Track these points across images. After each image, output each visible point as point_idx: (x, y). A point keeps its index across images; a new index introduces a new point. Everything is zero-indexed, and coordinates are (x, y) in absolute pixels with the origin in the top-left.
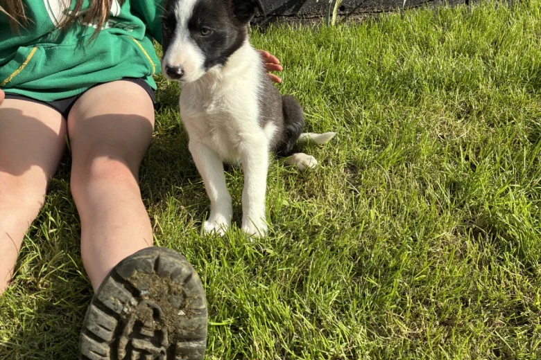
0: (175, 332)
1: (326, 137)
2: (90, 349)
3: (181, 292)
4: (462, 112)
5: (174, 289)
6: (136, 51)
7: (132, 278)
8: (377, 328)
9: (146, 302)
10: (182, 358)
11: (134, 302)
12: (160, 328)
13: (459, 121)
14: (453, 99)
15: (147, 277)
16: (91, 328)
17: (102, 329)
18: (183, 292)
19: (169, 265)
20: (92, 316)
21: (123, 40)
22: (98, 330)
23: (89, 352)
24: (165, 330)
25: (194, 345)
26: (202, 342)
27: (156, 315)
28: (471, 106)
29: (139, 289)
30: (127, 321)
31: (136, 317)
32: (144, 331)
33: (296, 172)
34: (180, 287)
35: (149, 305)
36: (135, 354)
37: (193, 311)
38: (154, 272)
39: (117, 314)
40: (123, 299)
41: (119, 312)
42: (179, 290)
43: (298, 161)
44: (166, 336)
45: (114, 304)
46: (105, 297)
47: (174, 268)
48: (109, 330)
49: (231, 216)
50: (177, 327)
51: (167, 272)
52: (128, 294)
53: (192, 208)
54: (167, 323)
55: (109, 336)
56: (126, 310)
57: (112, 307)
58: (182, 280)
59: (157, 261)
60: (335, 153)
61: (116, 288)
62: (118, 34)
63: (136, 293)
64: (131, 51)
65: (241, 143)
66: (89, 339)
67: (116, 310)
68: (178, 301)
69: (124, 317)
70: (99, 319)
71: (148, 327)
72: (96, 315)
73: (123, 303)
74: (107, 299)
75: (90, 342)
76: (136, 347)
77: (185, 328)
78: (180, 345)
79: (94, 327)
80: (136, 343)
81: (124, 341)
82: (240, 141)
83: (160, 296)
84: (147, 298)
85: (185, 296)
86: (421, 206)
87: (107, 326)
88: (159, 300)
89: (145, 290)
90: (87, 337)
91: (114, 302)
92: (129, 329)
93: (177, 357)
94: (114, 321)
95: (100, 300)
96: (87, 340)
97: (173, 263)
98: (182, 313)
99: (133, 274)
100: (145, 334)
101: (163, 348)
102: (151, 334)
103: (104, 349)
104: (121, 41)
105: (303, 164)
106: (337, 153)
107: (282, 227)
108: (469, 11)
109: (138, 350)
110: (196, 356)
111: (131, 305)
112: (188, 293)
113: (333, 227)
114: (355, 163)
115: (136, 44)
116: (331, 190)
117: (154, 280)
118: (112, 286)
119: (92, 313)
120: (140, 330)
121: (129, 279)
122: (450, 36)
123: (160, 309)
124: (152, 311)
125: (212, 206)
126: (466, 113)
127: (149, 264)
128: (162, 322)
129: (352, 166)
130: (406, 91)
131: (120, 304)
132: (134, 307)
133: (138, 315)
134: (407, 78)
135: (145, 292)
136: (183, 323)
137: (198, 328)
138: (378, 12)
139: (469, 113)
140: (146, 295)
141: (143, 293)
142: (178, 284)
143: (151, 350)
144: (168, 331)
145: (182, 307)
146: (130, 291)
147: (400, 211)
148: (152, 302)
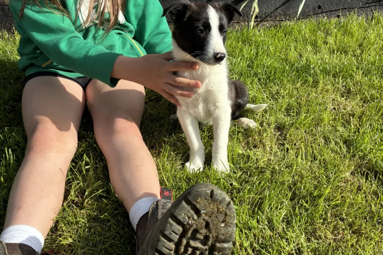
0: (217, 237)
1: (260, 107)
2: (163, 246)
3: (224, 212)
4: (344, 92)
5: (221, 210)
6: (131, 46)
7: (197, 202)
8: (311, 235)
9: (203, 217)
10: (218, 253)
11: (196, 217)
12: (208, 234)
13: (343, 99)
14: (338, 83)
15: (206, 202)
16: (166, 233)
17: (173, 233)
18: (226, 212)
19: (219, 195)
20: (169, 225)
21: (123, 38)
22: (171, 234)
23: (162, 248)
24: (211, 235)
25: (226, 245)
26: (230, 244)
27: (207, 225)
28: (350, 89)
29: (200, 209)
30: (189, 229)
31: (195, 227)
32: (198, 236)
33: (242, 130)
34: (224, 209)
35: (204, 220)
36: (190, 250)
37: (229, 224)
38: (210, 199)
39: (184, 224)
40: (189, 215)
41: (185, 223)
42: (223, 211)
43: (243, 123)
44: (211, 239)
45: (184, 218)
46: (179, 213)
47: (222, 197)
48: (177, 234)
49: (204, 159)
50: (218, 234)
51: (218, 199)
52: (192, 212)
53: (178, 153)
54: (213, 231)
55: (176, 238)
56: (190, 222)
57: (182, 220)
58: (226, 204)
59: (212, 192)
60: (266, 118)
61: (187, 208)
62: (119, 34)
63: (198, 212)
64: (128, 46)
65: (217, 110)
66: (164, 240)
67: (184, 222)
68: (221, 217)
69: (188, 227)
70: (173, 227)
71: (201, 233)
72: (171, 225)
73: (189, 218)
74: (180, 215)
75: (164, 242)
76: (192, 245)
77: (223, 235)
78: (218, 245)
79: (169, 232)
80: (192, 243)
81: (184, 242)
82: (215, 109)
83: (212, 214)
84: (204, 215)
85: (226, 215)
86: (328, 155)
87: (177, 232)
88: (211, 217)
89: (204, 210)
90: (163, 238)
91: (184, 217)
92: (189, 234)
93: (215, 253)
94: (181, 229)
95: (176, 215)
96: (163, 240)
97: (221, 194)
98: (223, 225)
99: (198, 200)
100: (199, 237)
101: (207, 247)
102: (202, 238)
103: (172, 246)
104: (121, 39)
105: (247, 125)
106: (268, 118)
107: (240, 167)
108: (340, 23)
109: (192, 247)
110: (226, 252)
111: (193, 219)
112: (228, 213)
113: (274, 168)
114: (281, 125)
115: (131, 41)
116: (268, 143)
117: (209, 204)
118: (184, 207)
119: (169, 223)
120: (196, 235)
121: (195, 203)
122: (331, 40)
123: (210, 222)
124: (205, 223)
125: (191, 153)
126: (347, 93)
127: (207, 194)
128: (210, 231)
129: (279, 127)
130: (307, 77)
131: (187, 218)
132: (195, 220)
133: (197, 225)
134: (307, 68)
135: (204, 211)
136: (222, 232)
137: (231, 235)
138: (279, 20)
139: (348, 93)
140: (204, 213)
141: (202, 212)
142: (223, 207)
143: (201, 248)
144: (213, 236)
145: (223, 222)
146: (193, 210)
147: (315, 159)
148: (207, 218)
